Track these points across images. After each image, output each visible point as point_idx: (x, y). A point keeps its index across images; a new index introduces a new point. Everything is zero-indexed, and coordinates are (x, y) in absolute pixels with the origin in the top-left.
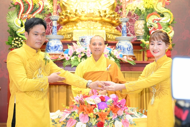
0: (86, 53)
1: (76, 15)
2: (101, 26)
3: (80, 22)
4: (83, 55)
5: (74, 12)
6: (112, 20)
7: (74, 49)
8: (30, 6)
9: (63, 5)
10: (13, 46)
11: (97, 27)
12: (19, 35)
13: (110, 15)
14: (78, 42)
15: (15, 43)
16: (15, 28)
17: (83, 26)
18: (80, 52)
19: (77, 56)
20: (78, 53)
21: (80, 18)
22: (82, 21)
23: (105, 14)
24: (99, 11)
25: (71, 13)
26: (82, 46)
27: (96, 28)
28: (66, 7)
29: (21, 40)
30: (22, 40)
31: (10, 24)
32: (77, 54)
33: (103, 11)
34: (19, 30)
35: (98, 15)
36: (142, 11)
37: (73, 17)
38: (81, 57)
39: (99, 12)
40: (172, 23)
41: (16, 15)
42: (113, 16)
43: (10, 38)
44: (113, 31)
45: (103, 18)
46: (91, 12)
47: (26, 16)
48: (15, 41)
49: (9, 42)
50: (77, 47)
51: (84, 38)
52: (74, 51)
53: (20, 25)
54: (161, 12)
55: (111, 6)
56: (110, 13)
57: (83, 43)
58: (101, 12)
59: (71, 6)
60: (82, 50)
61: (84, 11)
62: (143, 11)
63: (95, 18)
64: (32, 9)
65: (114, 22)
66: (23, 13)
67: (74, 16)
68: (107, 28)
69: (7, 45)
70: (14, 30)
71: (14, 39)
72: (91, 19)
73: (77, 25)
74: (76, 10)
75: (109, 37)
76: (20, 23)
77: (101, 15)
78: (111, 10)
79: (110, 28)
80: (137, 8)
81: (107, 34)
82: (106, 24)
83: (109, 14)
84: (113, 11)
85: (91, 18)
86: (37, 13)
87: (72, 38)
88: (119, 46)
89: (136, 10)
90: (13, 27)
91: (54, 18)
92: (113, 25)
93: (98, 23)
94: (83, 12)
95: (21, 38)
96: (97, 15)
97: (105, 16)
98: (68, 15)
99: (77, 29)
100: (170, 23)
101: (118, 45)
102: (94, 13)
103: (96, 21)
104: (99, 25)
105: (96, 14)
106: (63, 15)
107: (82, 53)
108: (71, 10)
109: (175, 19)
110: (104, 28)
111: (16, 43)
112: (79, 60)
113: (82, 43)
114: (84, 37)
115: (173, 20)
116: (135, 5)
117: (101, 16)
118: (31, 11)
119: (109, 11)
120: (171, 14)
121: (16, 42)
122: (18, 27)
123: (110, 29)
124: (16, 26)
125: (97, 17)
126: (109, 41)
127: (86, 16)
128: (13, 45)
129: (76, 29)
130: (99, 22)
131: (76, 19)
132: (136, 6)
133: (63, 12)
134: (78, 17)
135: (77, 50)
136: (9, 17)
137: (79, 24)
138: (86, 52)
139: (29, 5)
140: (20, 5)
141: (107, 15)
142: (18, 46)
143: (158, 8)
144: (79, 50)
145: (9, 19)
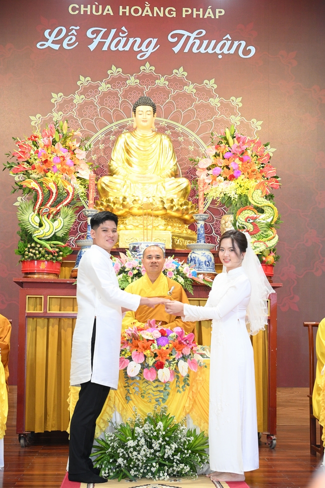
0: (140, 269)
1: (124, 206)
2: (165, 225)
3: (131, 218)
4: (135, 272)
5: (122, 202)
6: (183, 214)
7: (122, 262)
8: (53, 193)
9: (102, 188)
10: (26, 257)
11: (157, 226)
12: (36, 239)
13: (180, 207)
14: (128, 252)
15: (29, 252)
16: (30, 229)
17: (134, 224)
18: (131, 267)
19: (127, 274)
20: (128, 270)
21: (130, 211)
22: (133, 215)
23: (172, 205)
24: (160, 199)
25: (117, 203)
26: (133, 259)
27: (157, 228)
28: (108, 192)
29: (39, 248)
30: (41, 247)
31: (23, 222)
32: (126, 270)
33: (167, 200)
34: (37, 232)
35: (161, 206)
36: (232, 199)
37: (119, 210)
38: (132, 275)
39: (162, 201)
40: (276, 223)
41: (31, 209)
42: (185, 207)
43: (21, 244)
44: (185, 232)
45: (168, 211)
46: (148, 202)
47: (47, 210)
48: (29, 248)
49: (20, 250)
50: (126, 260)
51: (137, 246)
52: (122, 266)
53: (38, 225)
54: (259, 205)
55: (182, 192)
56: (180, 203)
57: (136, 253)
58: (165, 201)
59: (115, 191)
60: (134, 264)
61: (137, 198)
62: (234, 200)
63: (155, 211)
64: (55, 199)
65: (187, 217)
66: (41, 205)
67: (121, 207)
68: (175, 227)
69: (17, 254)
70: (29, 231)
71: (29, 246)
72: (148, 213)
73: (125, 222)
74: (125, 198)
75: (177, 242)
76: (38, 221)
77: (165, 206)
78: (181, 197)
79: (179, 227)
80: (225, 195)
81: (174, 237)
82: (174, 220)
83: (178, 204)
84: (184, 199)
85: (149, 211)
86: (63, 204)
87: (117, 243)
88: (193, 258)
89: (223, 198)
90: (28, 227)
91: (90, 212)
92: (185, 222)
93: (160, 219)
94: (135, 202)
95: (39, 244)
96: (158, 207)
97: (172, 208)
98: (112, 205)
99: (126, 229)
100: (273, 223)
101: (191, 257)
102: (154, 204)
103: (157, 216)
104: (161, 222)
105: (156, 204)
106: (102, 204)
107: (133, 269)
108: (116, 198)
109: (280, 216)
110: (169, 227)
111: (32, 253)
112: (130, 280)
113: (133, 253)
114: (137, 244)
115: (279, 219)
116: (221, 190)
117: (164, 208)
118: (54, 201)
119: (178, 200)
120: (275, 208)
121: (31, 250)
122: (35, 228)
123: (180, 230)
124: (33, 226)
125: (158, 209)
126: (177, 249)
127: (140, 208)
128: (27, 255)
129: (124, 228)
130: (162, 218)
131: (124, 213)
132: (223, 191)
133: (102, 199)
134: (127, 210)
135: (126, 265)
136: (21, 212)
137: (129, 220)
138: (140, 267)
139: (50, 192)
140: (37, 191)
141: (174, 207)
142: (35, 256)
143: (254, 199)
144: (130, 265)
145: (22, 215)
